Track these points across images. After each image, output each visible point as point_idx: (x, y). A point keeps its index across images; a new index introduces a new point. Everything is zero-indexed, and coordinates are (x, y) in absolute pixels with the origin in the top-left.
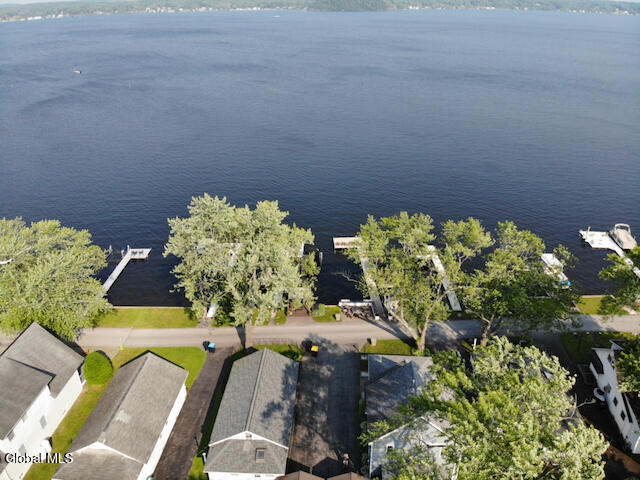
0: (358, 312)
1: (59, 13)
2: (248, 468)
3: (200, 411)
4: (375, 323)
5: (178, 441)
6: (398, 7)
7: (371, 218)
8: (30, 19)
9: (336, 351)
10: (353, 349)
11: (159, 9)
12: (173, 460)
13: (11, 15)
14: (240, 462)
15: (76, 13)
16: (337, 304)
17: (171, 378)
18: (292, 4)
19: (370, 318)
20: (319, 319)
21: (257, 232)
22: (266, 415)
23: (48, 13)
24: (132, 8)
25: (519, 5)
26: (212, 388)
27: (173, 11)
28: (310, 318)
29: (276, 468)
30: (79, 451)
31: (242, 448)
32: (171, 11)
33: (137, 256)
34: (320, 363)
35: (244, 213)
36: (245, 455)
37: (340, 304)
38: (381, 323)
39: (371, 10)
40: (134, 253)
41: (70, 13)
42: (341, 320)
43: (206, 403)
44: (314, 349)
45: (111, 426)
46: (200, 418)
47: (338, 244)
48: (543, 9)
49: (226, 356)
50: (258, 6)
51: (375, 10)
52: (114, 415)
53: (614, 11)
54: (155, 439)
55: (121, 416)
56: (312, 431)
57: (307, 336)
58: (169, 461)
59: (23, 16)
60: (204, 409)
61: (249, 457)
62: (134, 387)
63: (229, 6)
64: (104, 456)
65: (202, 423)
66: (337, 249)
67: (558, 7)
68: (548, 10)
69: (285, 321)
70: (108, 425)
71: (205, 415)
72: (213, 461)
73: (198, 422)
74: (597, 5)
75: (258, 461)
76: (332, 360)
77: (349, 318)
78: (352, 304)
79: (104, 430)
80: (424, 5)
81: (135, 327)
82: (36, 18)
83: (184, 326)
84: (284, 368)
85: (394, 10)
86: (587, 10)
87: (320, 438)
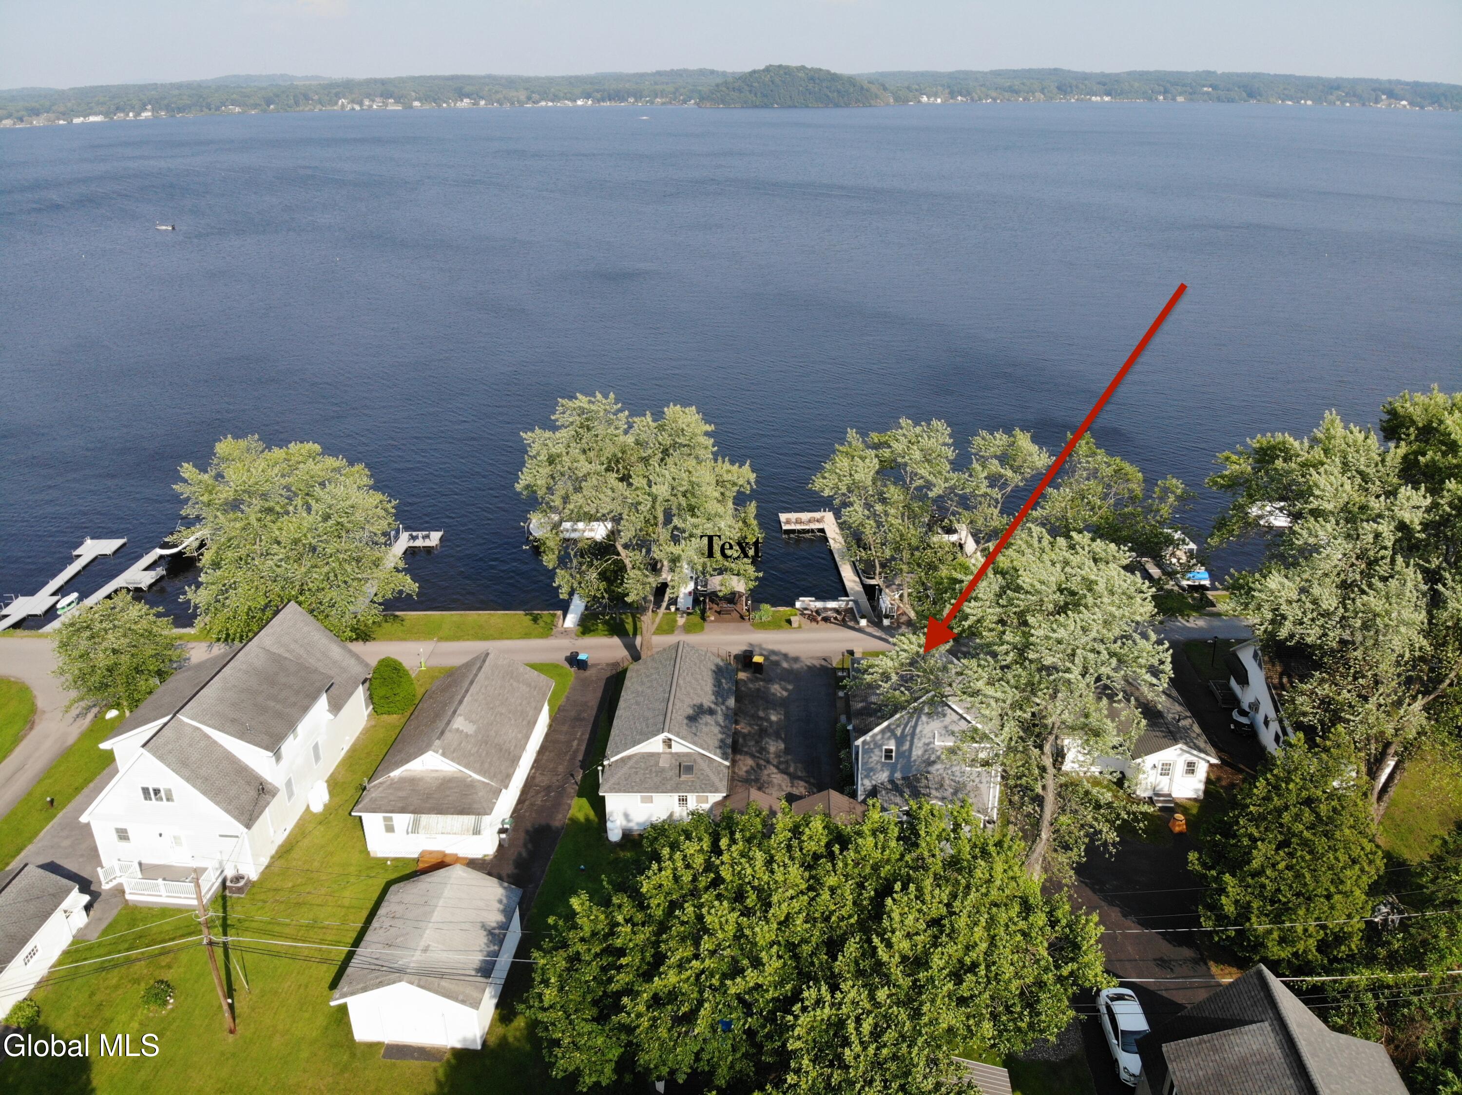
0: (830, 613)
1: (144, 109)
2: (669, 787)
3: (575, 743)
4: (860, 630)
5: (543, 780)
6: (896, 99)
7: (852, 434)
8: (77, 121)
9: (796, 666)
10: (823, 663)
11: (367, 102)
12: (539, 802)
13: (35, 112)
14: (657, 780)
15: (180, 110)
16: (792, 605)
17: (529, 685)
18: (662, 94)
19: (851, 624)
20: (763, 626)
21: (666, 452)
22: (692, 719)
23: (118, 109)
24: (307, 98)
25: (1165, 92)
26: (590, 714)
27: (399, 108)
28: (747, 625)
29: (713, 785)
30: (396, 774)
31: (657, 763)
32: (393, 107)
33: (419, 543)
34: (769, 681)
35: (645, 423)
36: (663, 770)
37: (798, 605)
38: (870, 630)
39: (837, 106)
40: (414, 538)
41: (167, 108)
42: (800, 627)
43: (582, 734)
44: (757, 659)
45: (448, 735)
46: (576, 751)
47: (788, 522)
48: (1219, 99)
49: (609, 674)
50: (587, 96)
51: (847, 105)
52: (449, 723)
53: (1377, 101)
54: (515, 761)
55: (459, 723)
56: (762, 762)
57: (745, 648)
58: (532, 804)
59: (63, 115)
60: (580, 740)
61: (670, 774)
62: (474, 689)
63: (523, 98)
64: (436, 779)
65: (580, 757)
66: (788, 532)
67: (1251, 95)
68: (1231, 100)
69: (702, 629)
70: (442, 733)
71: (583, 748)
72: (612, 781)
73: (573, 758)
74: (1338, 88)
75: (684, 777)
76: (789, 676)
77: (814, 624)
78: (819, 605)
79: (439, 738)
80: (953, 94)
81: (441, 639)
82: (92, 119)
83: (527, 636)
84: (713, 668)
85: (888, 104)
86: (1317, 100)
87: (775, 771)
